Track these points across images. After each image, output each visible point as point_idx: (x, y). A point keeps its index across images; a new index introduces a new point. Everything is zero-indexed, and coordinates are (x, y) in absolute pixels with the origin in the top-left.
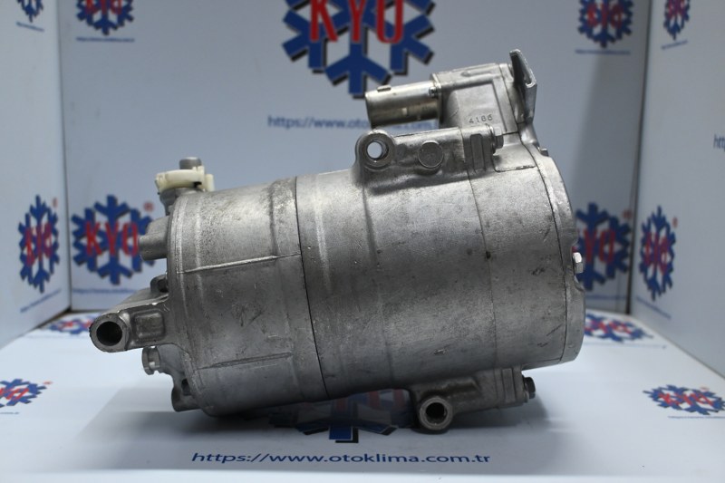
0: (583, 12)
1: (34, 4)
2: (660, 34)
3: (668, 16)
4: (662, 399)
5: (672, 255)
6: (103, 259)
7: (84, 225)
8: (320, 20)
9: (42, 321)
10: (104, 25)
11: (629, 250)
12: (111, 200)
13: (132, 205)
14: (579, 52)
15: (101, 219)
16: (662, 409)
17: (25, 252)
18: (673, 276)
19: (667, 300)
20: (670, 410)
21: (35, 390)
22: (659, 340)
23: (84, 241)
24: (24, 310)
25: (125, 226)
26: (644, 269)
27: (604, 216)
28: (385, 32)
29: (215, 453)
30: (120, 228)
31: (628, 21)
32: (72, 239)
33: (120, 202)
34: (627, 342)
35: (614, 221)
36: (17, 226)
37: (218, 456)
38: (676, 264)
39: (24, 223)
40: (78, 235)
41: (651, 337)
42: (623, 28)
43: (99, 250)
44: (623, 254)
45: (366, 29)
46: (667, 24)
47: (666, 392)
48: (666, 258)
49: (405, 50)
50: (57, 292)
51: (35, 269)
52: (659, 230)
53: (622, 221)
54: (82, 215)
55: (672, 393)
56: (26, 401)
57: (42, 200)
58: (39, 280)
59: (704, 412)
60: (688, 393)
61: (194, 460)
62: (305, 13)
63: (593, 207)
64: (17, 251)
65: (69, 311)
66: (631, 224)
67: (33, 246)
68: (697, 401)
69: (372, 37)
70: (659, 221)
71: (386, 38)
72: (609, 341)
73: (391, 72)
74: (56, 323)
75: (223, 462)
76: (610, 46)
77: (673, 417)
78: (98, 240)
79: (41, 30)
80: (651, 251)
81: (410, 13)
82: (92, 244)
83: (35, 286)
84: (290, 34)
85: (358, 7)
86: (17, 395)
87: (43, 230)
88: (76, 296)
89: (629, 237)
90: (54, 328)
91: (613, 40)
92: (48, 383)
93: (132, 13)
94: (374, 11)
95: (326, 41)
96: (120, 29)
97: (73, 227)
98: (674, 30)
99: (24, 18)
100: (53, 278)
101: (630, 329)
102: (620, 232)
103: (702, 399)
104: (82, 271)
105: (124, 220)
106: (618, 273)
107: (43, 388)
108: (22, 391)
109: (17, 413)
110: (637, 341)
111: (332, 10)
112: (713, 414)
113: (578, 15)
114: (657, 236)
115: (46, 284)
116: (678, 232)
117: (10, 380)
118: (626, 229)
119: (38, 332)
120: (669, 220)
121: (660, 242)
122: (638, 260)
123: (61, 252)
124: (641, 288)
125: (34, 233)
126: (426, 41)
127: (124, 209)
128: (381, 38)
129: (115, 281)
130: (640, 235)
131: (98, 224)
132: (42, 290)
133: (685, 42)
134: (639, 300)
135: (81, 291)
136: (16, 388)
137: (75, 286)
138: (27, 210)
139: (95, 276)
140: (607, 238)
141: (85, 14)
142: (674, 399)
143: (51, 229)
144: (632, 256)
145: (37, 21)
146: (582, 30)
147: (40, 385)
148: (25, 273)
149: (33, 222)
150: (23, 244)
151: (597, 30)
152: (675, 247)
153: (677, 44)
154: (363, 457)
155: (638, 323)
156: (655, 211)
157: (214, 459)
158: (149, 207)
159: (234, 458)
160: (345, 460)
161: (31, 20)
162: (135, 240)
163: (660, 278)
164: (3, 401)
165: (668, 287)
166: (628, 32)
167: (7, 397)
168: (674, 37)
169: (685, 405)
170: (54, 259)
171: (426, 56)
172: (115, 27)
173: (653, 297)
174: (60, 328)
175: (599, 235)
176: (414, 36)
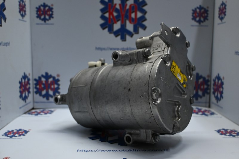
0: (193, 14)
1: (24, 14)
2: (217, 20)
3: (220, 14)
4: (221, 133)
5: (223, 89)
6: (44, 92)
7: (38, 82)
8: (111, 17)
9: (25, 111)
10: (45, 20)
12: (47, 74)
13: (53, 75)
14: (192, 26)
15: (43, 80)
16: (221, 136)
17: (21, 90)
18: (223, 95)
19: (222, 102)
20: (223, 136)
21: (26, 132)
22: (219, 115)
23: (38, 87)
24: (20, 108)
25: (51, 82)
26: (214, 93)
27: (201, 77)
28: (132, 21)
29: (84, 149)
30: (49, 82)
31: (207, 16)
32: (34, 86)
33: (49, 74)
34: (209, 116)
35: (204, 78)
36: (18, 82)
37: (85, 150)
38: (224, 91)
39: (20, 80)
40: (36, 85)
41: (217, 114)
42: (206, 18)
43: (43, 89)
44: (207, 89)
45: (126, 20)
46: (219, 17)
47: (222, 131)
48: (221, 89)
49: (138, 26)
50: (30, 103)
51: (24, 95)
52: (218, 81)
53: (207, 78)
54: (37, 78)
55: (224, 131)
56: (24, 135)
57: (26, 74)
58: (25, 99)
59: (234, 136)
60: (229, 131)
61: (77, 151)
62: (107, 15)
63: (197, 74)
64: (18, 90)
65: (33, 109)
66: (210, 79)
67: (23, 88)
68: (231, 133)
69: (128, 22)
70: (218, 78)
72: (204, 116)
73: (133, 33)
74: (30, 112)
75: (87, 152)
76: (202, 24)
77: (224, 138)
78: (43, 86)
79: (25, 21)
80: (216, 87)
81: (139, 15)
82: (41, 88)
84: (102, 22)
85: (123, 13)
86: (21, 133)
87: (26, 83)
88: (36, 104)
90: (29, 114)
91: (202, 22)
92: (30, 130)
94: (128, 14)
95: (113, 24)
96: (50, 21)
97: (35, 82)
98: (222, 19)
99: (21, 18)
100: (29, 98)
101: (210, 112)
102: (206, 82)
103: (233, 132)
104: (37, 96)
105: (51, 80)
106: (206, 95)
107: (29, 131)
108: (22, 132)
109: (21, 139)
110: (212, 116)
111: (115, 14)
112: (236, 137)
113: (191, 14)
114: (218, 82)
115: (27, 100)
116: (225, 81)
117: (18, 129)
118: (208, 81)
119: (24, 115)
120: (222, 77)
121: (219, 84)
122: (212, 90)
123: (31, 90)
124: (213, 99)
125: (24, 84)
126: (145, 23)
127: (51, 76)
128: (130, 22)
129: (48, 99)
130: (212, 82)
132: (26, 102)
133: (225, 22)
134: (213, 103)
135: (37, 102)
136: (20, 131)
137: (35, 101)
138: (21, 77)
139: (41, 98)
140: (202, 84)
141: (39, 16)
142: (224, 133)
143: (28, 83)
144: (210, 89)
145: (25, 19)
146: (193, 19)
147: (27, 130)
148: (21, 96)
149: (23, 81)
150: (20, 87)
151: (198, 19)
152: (224, 86)
153: (223, 23)
154: (129, 150)
155: (212, 110)
156: (217, 75)
157: (83, 151)
158: (58, 75)
159: (90, 151)
160: (124, 151)
161: (23, 18)
162: (54, 86)
163: (219, 96)
164: (17, 135)
165: (222, 99)
166: (207, 19)
167: (18, 134)
168: (222, 21)
169: (228, 134)
170: (29, 92)
171: (144, 28)
172: (48, 20)
173: (217, 102)
174: (31, 114)
175: (199, 83)
176: (140, 22)
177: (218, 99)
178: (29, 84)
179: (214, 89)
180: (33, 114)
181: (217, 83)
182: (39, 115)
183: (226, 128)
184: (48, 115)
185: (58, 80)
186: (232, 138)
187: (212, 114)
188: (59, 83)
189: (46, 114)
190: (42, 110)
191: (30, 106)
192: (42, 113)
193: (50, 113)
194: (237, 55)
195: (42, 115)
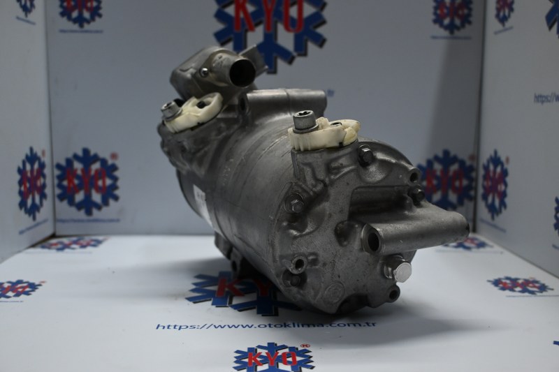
0: (436, 8)
1: (28, 4)
2: (493, 23)
3: (498, 10)
4: (501, 285)
5: (506, 185)
6: (79, 197)
7: (65, 171)
8: (242, 15)
9: (34, 242)
10: (80, 21)
11: (474, 184)
12: (86, 151)
13: (102, 155)
14: (434, 37)
15: (78, 166)
16: (501, 292)
17: (23, 188)
18: (507, 200)
19: (503, 218)
20: (507, 292)
21: (33, 287)
22: (497, 248)
23: (65, 183)
24: (21, 232)
25: (97, 171)
26: (485, 197)
27: (455, 159)
28: (290, 24)
29: (173, 324)
30: (93, 173)
31: (469, 15)
32: (56, 181)
33: (92, 153)
34: (474, 250)
35: (462, 163)
36: (16, 169)
37: (175, 326)
38: (509, 191)
39: (21, 167)
40: (60, 178)
41: (492, 247)
42: (466, 20)
43: (76, 189)
44: (469, 188)
45: (276, 23)
46: (497, 16)
47: (504, 281)
48: (501, 187)
49: (305, 37)
50: (45, 221)
51: (29, 202)
52: (495, 167)
53: (468, 163)
54: (63, 163)
55: (508, 282)
56: (27, 293)
57: (34, 151)
58: (32, 211)
59: (532, 293)
60: (520, 282)
61: (157, 328)
62: (231, 10)
63: (446, 153)
64: (16, 188)
65: (53, 236)
66: (475, 165)
67: (28, 185)
68: (526, 286)
69: (281, 28)
70: (496, 160)
71: (291, 28)
72: (461, 249)
73: (295, 54)
74: (44, 244)
75: (180, 329)
76: (457, 33)
77: (509, 296)
78: (76, 182)
79: (33, 24)
80: (490, 183)
81: (308, 10)
82: (71, 185)
83: (30, 215)
84: (219, 26)
85: (270, 6)
86: (20, 290)
87: (35, 173)
88: (59, 225)
89: (474, 174)
90: (43, 247)
91: (458, 28)
92: (43, 282)
93: (101, 12)
94: (282, 9)
95: (246, 31)
96: (92, 24)
97: (57, 172)
98: (503, 20)
99: (21, 14)
100: (42, 210)
101: (476, 242)
102: (467, 171)
103: (531, 285)
104: (63, 206)
105: (96, 166)
106: (466, 201)
107: (40, 285)
108: (24, 288)
109: (21, 302)
110: (482, 250)
111: (250, 8)
112: (538, 294)
113: (432, 10)
114: (495, 172)
115: (38, 215)
116: (510, 167)
117: (14, 280)
118: (471, 169)
119: (32, 250)
120: (503, 159)
121: (497, 176)
122: (481, 191)
123: (48, 191)
124: (483, 212)
125: (29, 175)
126: (321, 30)
127: (96, 158)
128: (287, 29)
129: (89, 213)
130: (482, 172)
131: (76, 170)
132: (34, 218)
133: (511, 28)
134: (483, 221)
135: (63, 221)
136: (19, 285)
137: (58, 217)
138: (23, 157)
139: (73, 209)
140: (458, 175)
141: (66, 13)
142: (510, 285)
143: (41, 173)
144: (476, 189)
145: (31, 17)
146: (435, 21)
147: (37, 283)
148: (22, 204)
149: (28, 167)
150: (21, 183)
151: (447, 21)
152: (508, 179)
153: (506, 30)
154: (283, 324)
155: (481, 238)
156: (493, 154)
157: (172, 327)
158: (114, 156)
159: (187, 327)
160: (270, 326)
161: (26, 15)
162: (104, 182)
163: (497, 203)
164: (10, 294)
165: (503, 209)
166: (470, 23)
167: (13, 292)
168: (504, 25)
169: (518, 289)
170: (43, 196)
171: (321, 42)
172: (88, 22)
173: (493, 218)
174: (49, 247)
175: (451, 173)
176: (311, 27)
177: (494, 211)
178: (44, 176)
179: (484, 187)
180: (54, 247)
181: (491, 174)
182: (67, 250)
183: (513, 276)
184: (89, 249)
185: (114, 168)
186: (527, 296)
187: (481, 245)
188: (117, 173)
189: (83, 246)
190: (75, 239)
191: (47, 230)
192: (74, 246)
193: (94, 246)
194: (540, 104)
195: (73, 249)
